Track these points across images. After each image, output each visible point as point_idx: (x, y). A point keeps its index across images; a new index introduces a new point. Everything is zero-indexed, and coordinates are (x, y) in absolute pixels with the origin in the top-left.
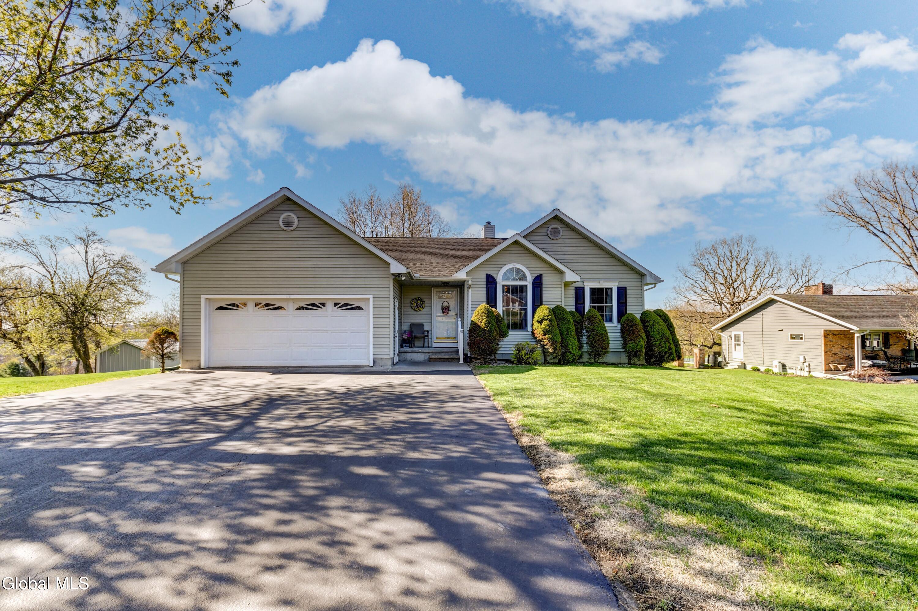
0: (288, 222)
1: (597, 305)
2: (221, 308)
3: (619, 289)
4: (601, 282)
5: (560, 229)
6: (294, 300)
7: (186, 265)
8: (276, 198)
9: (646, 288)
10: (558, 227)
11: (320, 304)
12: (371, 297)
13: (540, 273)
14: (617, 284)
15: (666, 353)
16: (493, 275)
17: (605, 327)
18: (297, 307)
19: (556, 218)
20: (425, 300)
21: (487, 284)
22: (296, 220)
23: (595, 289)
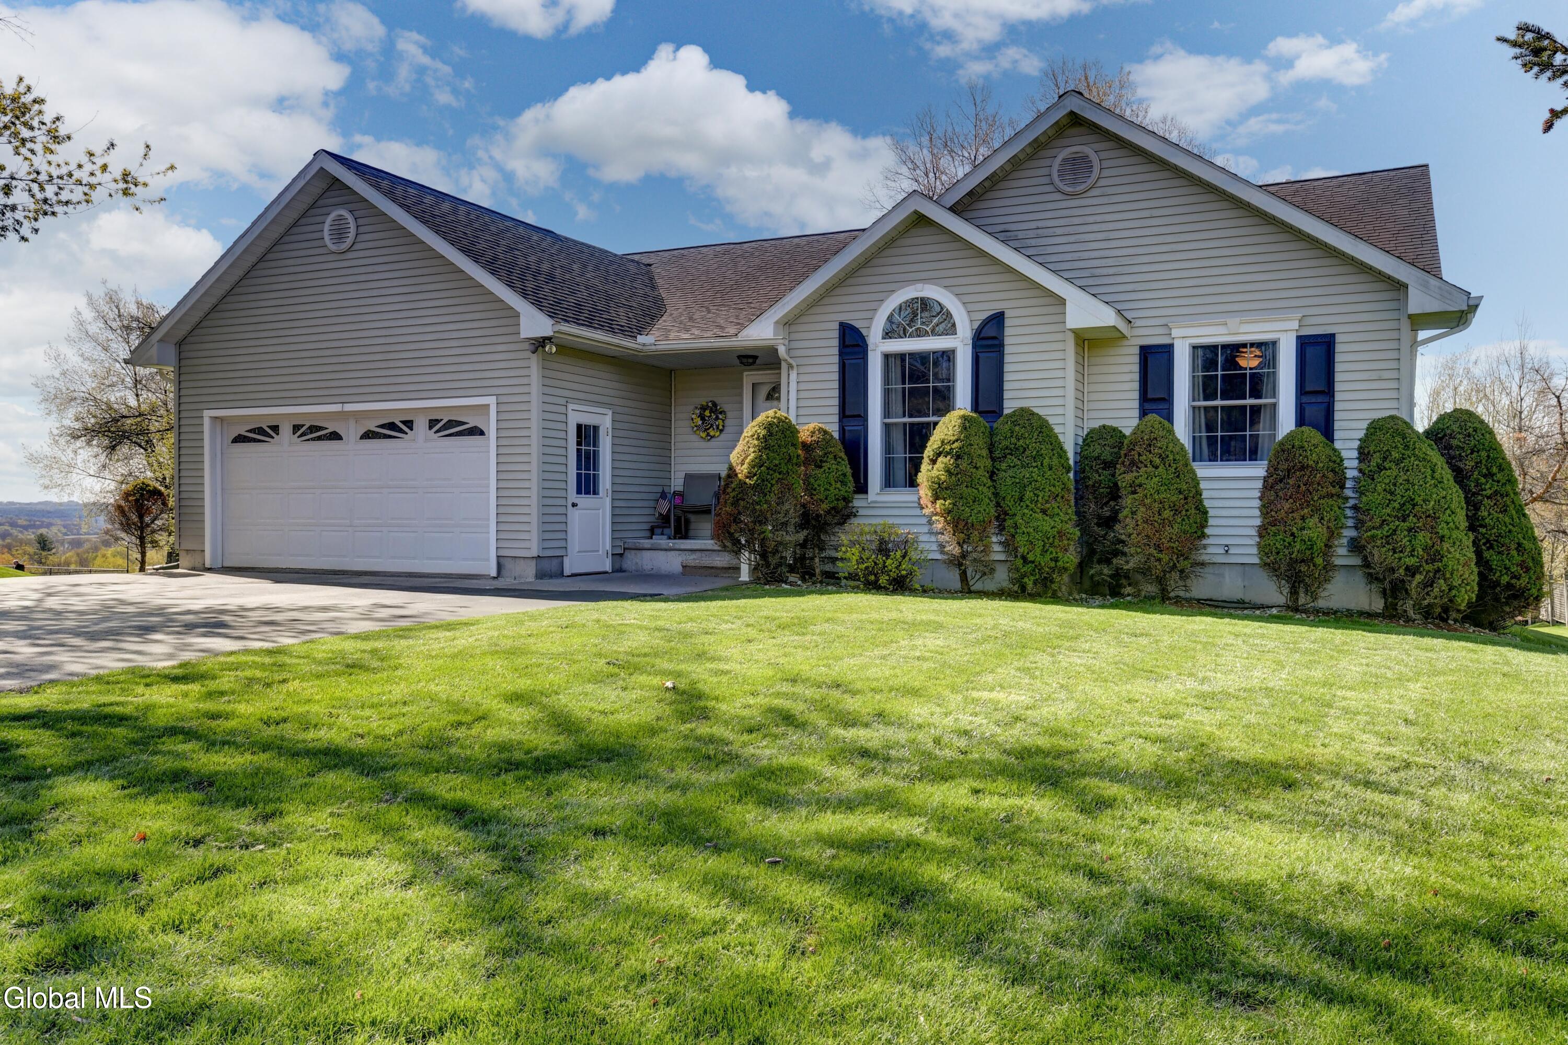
0: (339, 233)
1: (1218, 402)
2: (240, 439)
3: (1304, 344)
4: (1233, 322)
5: (1094, 158)
6: (358, 416)
7: (184, 347)
8: (308, 177)
9: (1422, 335)
10: (1087, 150)
11: (404, 422)
12: (491, 401)
13: (997, 307)
14: (1295, 325)
15: (1412, 571)
16: (857, 324)
17: (1195, 481)
18: (362, 431)
19: (1075, 120)
20: (726, 407)
21: (841, 354)
22: (352, 225)
23: (1213, 348)
